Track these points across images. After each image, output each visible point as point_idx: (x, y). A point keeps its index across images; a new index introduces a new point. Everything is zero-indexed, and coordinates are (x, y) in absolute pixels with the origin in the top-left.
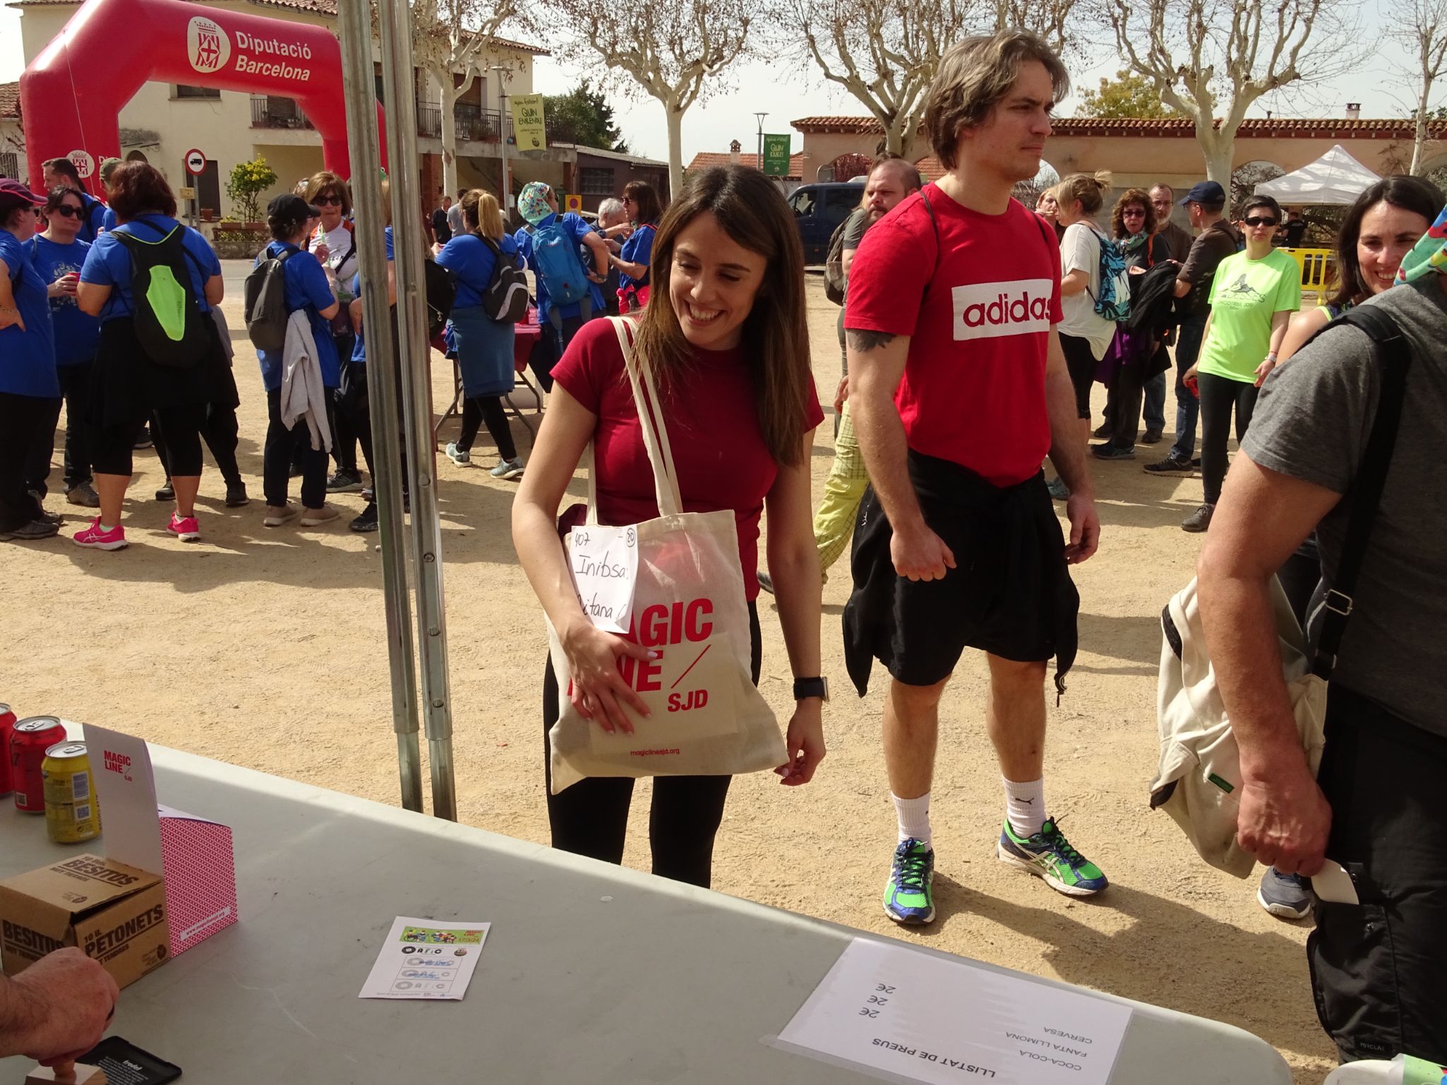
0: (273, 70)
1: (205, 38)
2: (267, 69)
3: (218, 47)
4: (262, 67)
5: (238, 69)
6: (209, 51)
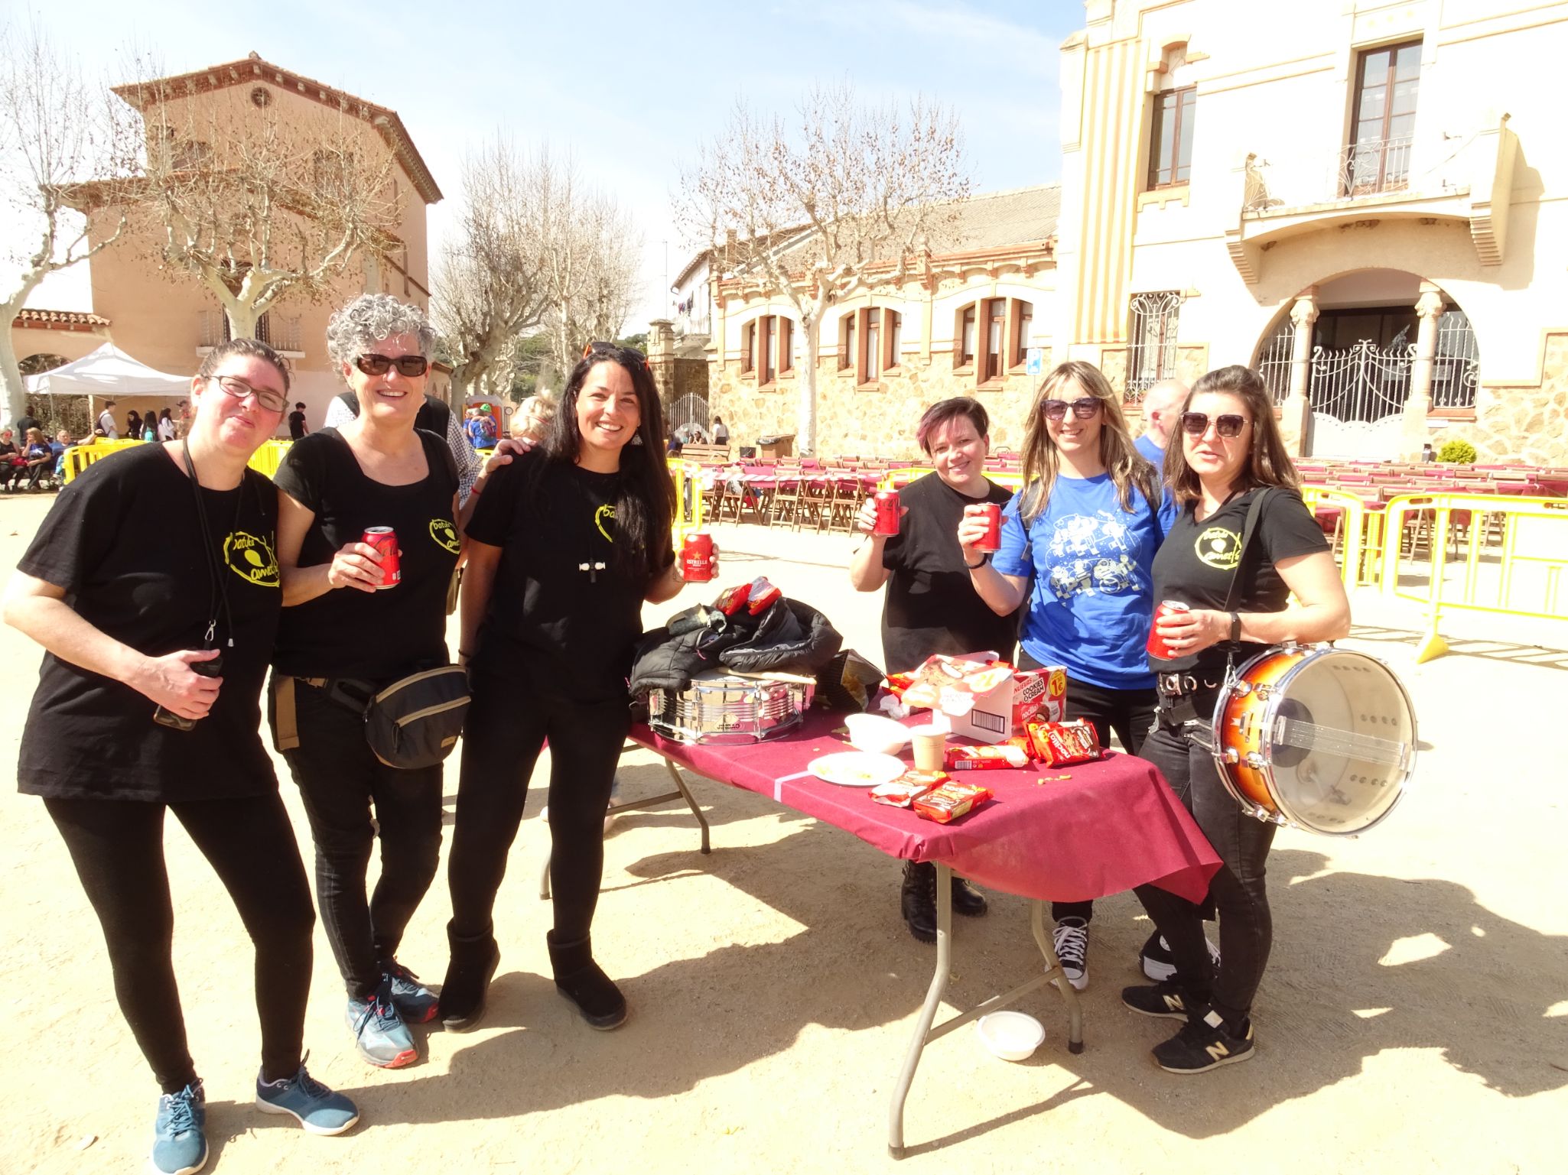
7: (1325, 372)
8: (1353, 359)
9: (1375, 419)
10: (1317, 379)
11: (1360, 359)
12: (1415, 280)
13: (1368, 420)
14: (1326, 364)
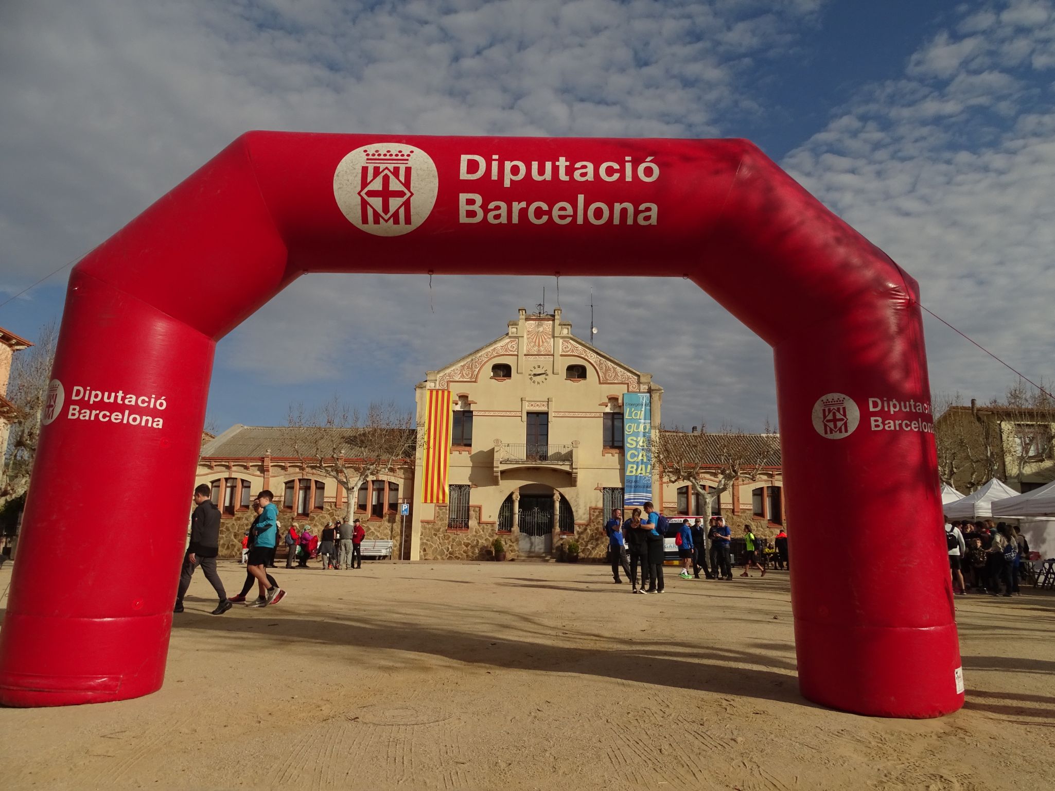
0: (555, 213)
1: (377, 172)
2: (539, 213)
3: (407, 184)
4: (523, 212)
5: (463, 219)
6: (386, 194)
7: (523, 518)
8: (533, 514)
9: (542, 535)
10: (521, 520)
11: (535, 514)
12: (553, 489)
13: (539, 536)
14: (523, 515)
